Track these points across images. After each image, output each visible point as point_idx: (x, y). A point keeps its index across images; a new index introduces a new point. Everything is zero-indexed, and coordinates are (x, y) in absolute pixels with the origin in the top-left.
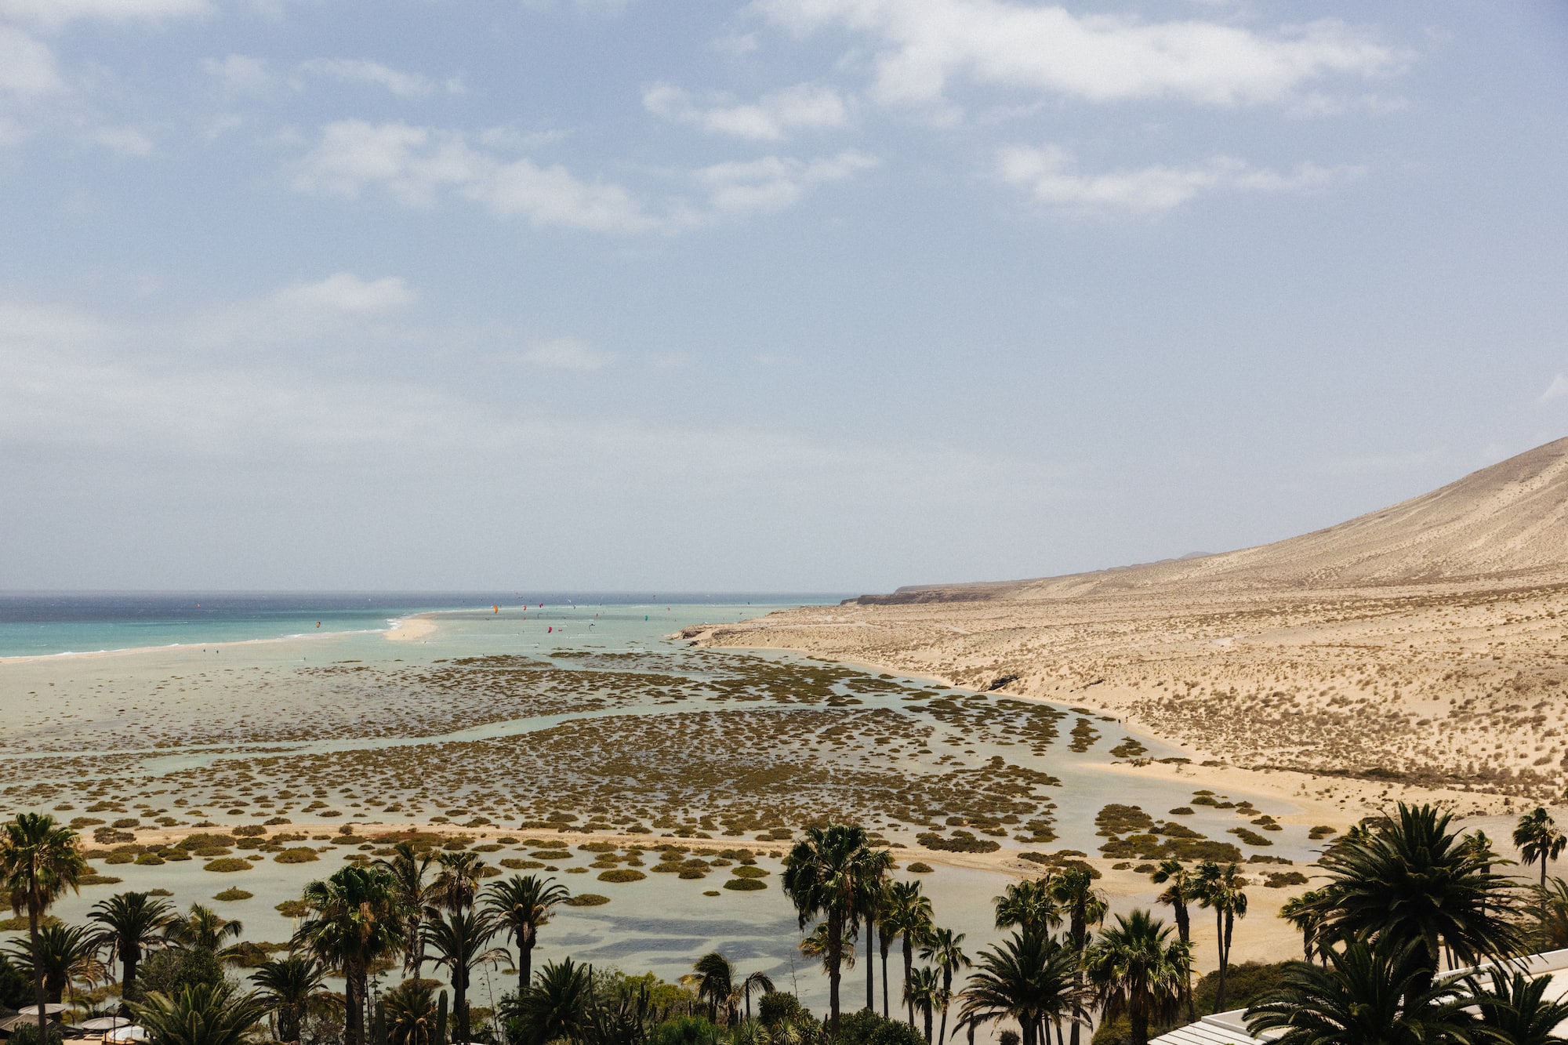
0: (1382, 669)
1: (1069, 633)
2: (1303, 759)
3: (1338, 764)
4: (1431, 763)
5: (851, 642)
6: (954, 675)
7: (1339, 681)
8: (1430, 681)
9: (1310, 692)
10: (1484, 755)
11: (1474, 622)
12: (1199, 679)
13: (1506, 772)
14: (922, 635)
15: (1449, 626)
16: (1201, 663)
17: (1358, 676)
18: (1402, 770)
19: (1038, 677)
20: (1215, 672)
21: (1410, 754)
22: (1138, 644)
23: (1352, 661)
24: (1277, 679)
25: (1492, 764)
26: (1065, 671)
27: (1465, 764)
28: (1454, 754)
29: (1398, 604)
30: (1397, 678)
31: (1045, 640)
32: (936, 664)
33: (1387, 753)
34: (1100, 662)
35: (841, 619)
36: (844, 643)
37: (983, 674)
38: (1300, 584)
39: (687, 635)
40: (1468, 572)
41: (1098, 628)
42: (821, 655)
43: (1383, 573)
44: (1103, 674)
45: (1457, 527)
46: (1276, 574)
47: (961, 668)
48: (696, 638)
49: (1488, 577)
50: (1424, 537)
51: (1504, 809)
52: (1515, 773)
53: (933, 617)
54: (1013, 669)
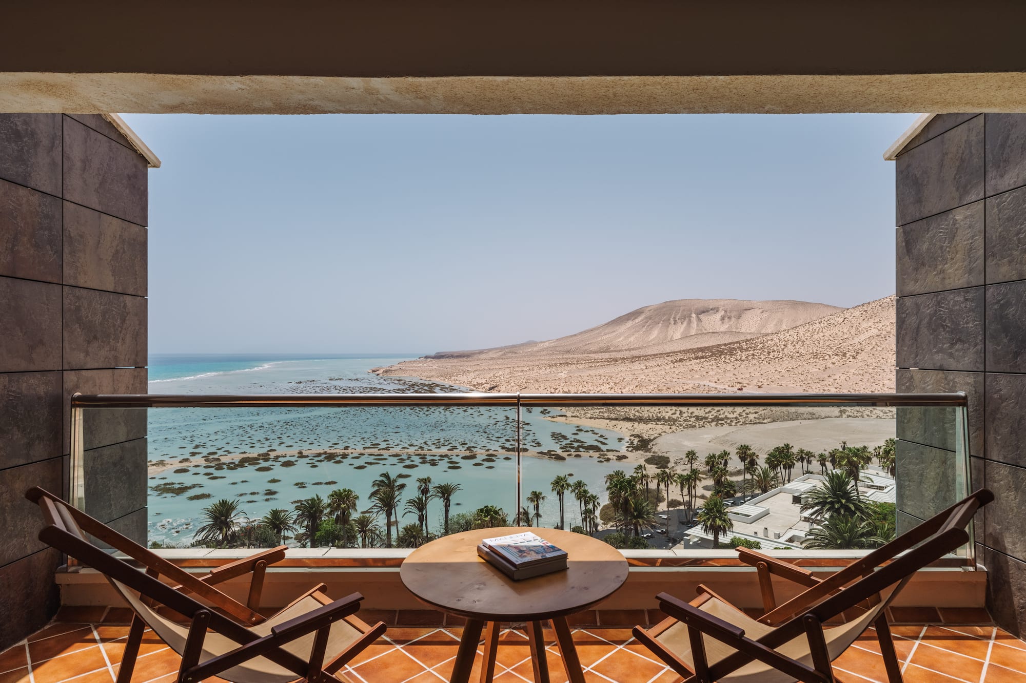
0: (615, 384)
1: (508, 370)
2: (601, 414)
3: (613, 416)
4: (641, 415)
5: (433, 373)
6: (474, 385)
7: (602, 387)
8: (631, 388)
9: (594, 391)
10: (656, 412)
11: (636, 368)
12: (558, 387)
13: (664, 418)
14: (457, 371)
15: (629, 369)
16: (557, 382)
17: (608, 386)
18: (632, 417)
19: (504, 386)
20: (562, 385)
21: (633, 412)
22: (533, 374)
23: (605, 381)
24: (583, 387)
25: (659, 415)
26: (513, 384)
27: (651, 415)
28: (646, 412)
29: (609, 360)
30: (620, 387)
31: (501, 373)
32: (466, 382)
33: (626, 412)
34: (524, 381)
35: (425, 365)
36: (431, 374)
37: (485, 385)
38: (568, 352)
39: (374, 371)
40: (618, 349)
41: (517, 369)
42: (425, 378)
43: (593, 348)
44: (526, 385)
45: (614, 334)
46: (561, 349)
47: (476, 383)
48: (377, 372)
49: (626, 350)
50: (604, 337)
51: (671, 430)
52: (667, 418)
53: (457, 364)
54: (495, 384)
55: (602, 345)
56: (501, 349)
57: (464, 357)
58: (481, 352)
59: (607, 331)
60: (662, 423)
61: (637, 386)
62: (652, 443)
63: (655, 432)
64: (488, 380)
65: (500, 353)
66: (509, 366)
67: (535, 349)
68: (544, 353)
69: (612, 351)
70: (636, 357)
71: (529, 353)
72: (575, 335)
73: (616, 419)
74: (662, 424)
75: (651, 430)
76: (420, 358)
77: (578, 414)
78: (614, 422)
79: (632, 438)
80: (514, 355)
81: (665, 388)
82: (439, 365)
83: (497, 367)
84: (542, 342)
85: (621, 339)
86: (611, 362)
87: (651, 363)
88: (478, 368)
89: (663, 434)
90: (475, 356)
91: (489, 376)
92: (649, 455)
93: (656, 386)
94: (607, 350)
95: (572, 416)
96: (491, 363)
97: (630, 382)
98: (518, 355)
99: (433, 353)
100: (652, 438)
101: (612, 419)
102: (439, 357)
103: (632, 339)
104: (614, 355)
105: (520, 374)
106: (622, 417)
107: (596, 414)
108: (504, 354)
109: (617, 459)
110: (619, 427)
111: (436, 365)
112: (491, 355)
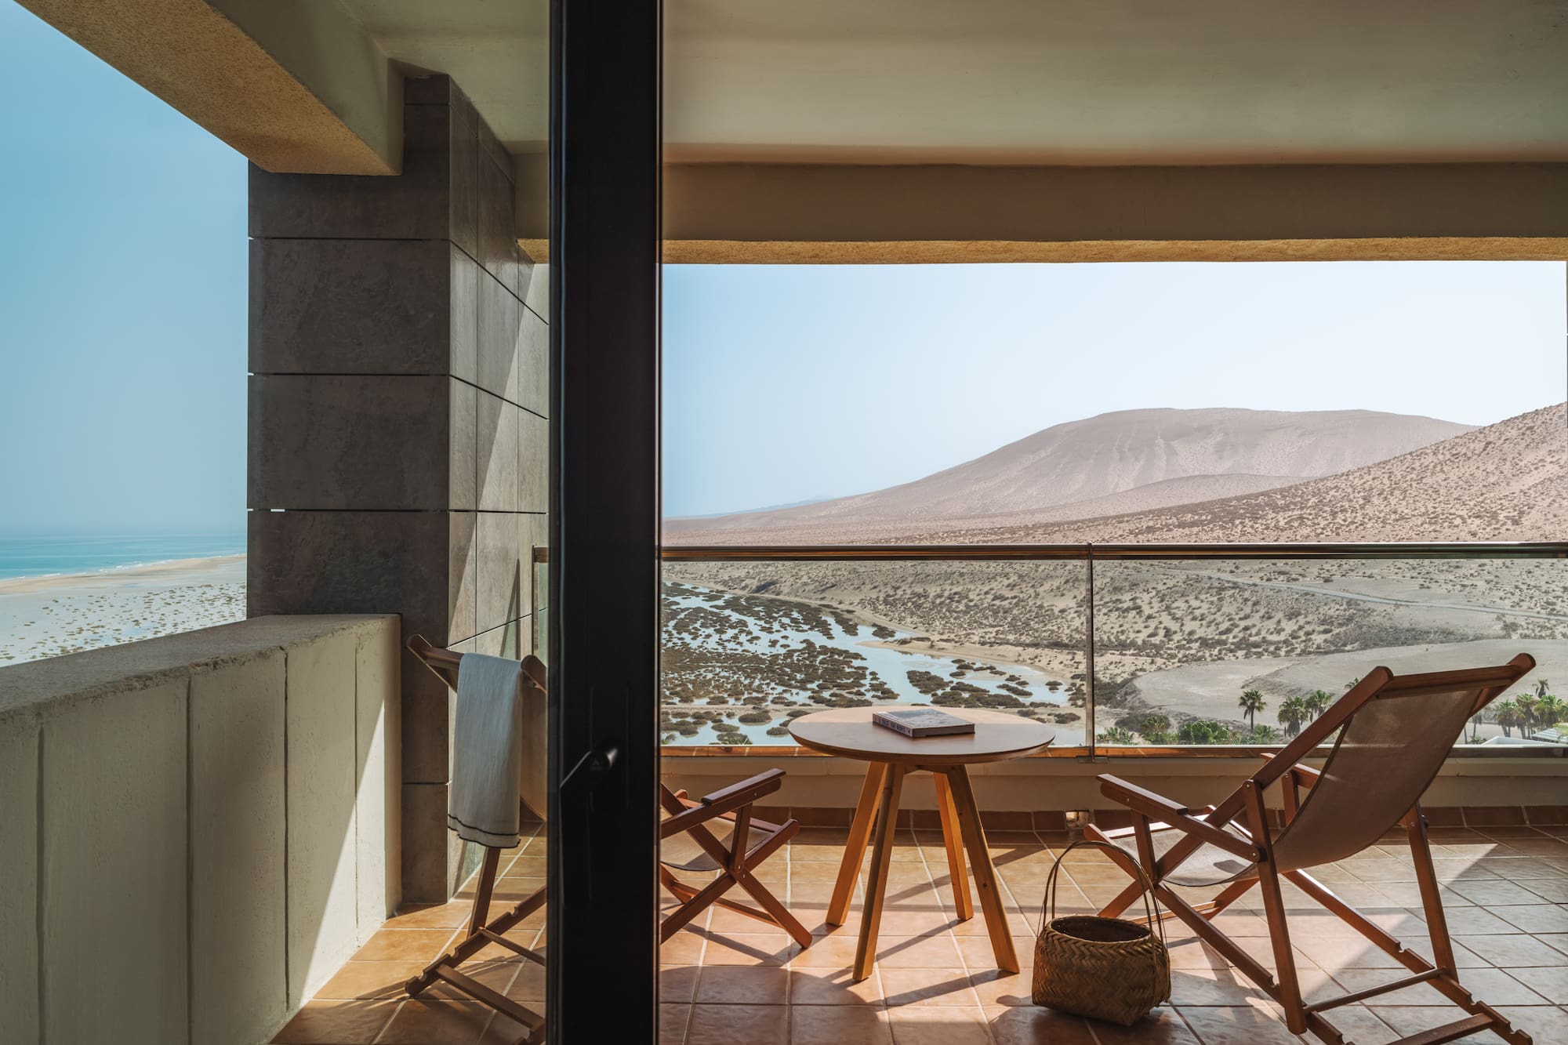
0: (1020, 576)
2: (1002, 636)
3: (1027, 639)
6: (725, 583)
7: (994, 584)
10: (1114, 631)
13: (1133, 644)
18: (1067, 641)
21: (1067, 631)
25: (1123, 637)
27: (1105, 638)
29: (996, 532)
33: (1053, 631)
37: (748, 581)
38: (904, 517)
44: (833, 580)
47: (727, 578)
49: (1024, 512)
51: (1154, 667)
52: (1140, 642)
54: (769, 579)
60: (1132, 651)
62: (1123, 691)
63: (1122, 669)
64: (751, 571)
69: (995, 515)
70: (1053, 525)
73: (1036, 645)
74: (1133, 655)
75: (1112, 667)
77: (952, 636)
78: (1032, 651)
79: (1078, 682)
85: (1012, 490)
86: (1003, 534)
89: (1139, 673)
92: (1124, 712)
93: (1108, 580)
95: (942, 640)
97: (1053, 573)
100: (1119, 680)
101: (1028, 645)
103: (1029, 493)
106: (1045, 642)
107: (991, 636)
109: (1057, 722)
110: (1044, 660)
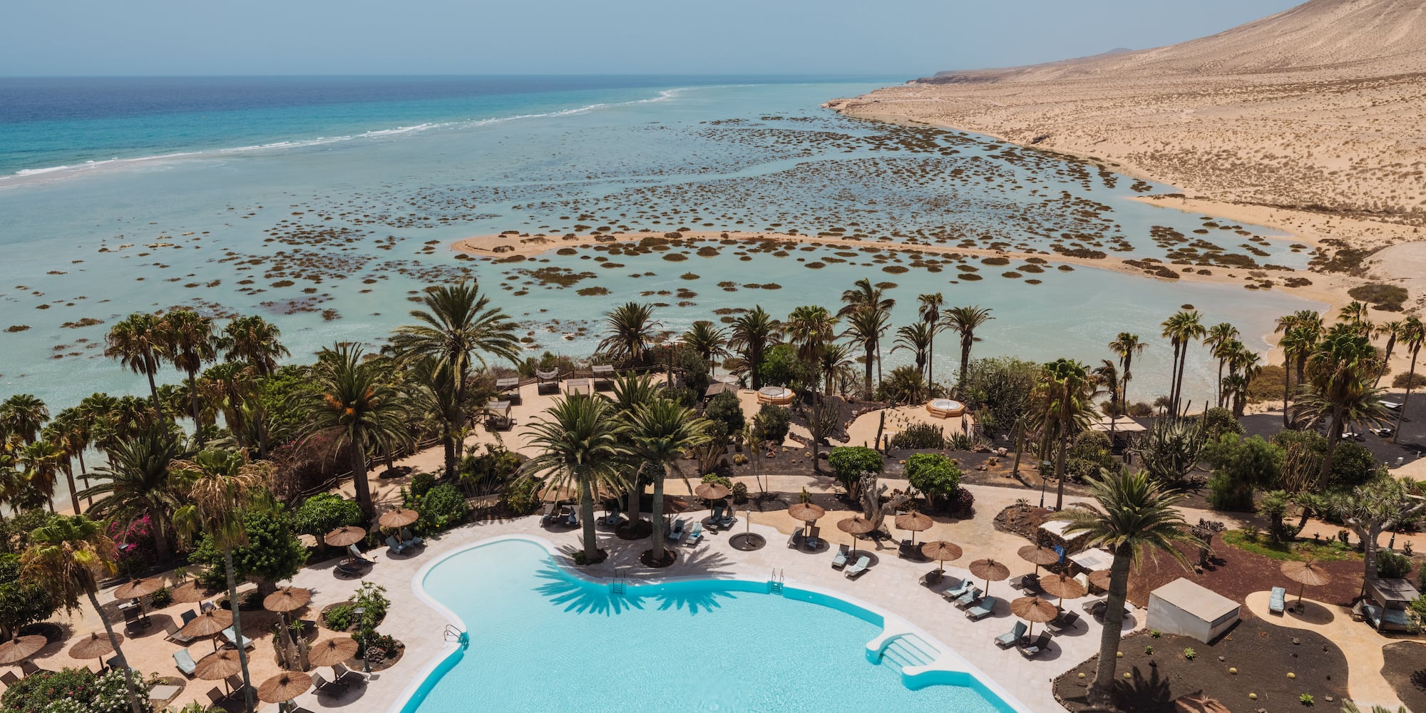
0: (1297, 136)
1: (1072, 106)
2: (1258, 196)
3: (1284, 200)
4: (1347, 201)
5: (932, 111)
6: (1006, 133)
7: (1266, 143)
8: (1333, 146)
9: (1248, 150)
10: (1384, 197)
11: (1349, 104)
12: (1171, 140)
13: (1401, 210)
14: (975, 107)
15: (1331, 107)
16: (1171, 131)
17: (1280, 141)
18: (1328, 205)
19: (1063, 136)
20: (1181, 136)
21: (1331, 194)
22: (1122, 115)
23: (1276, 130)
24: (1224, 141)
25: (1391, 203)
26: (1079, 133)
27: (1371, 203)
28: (1361, 195)
29: (1287, 89)
30: (1308, 143)
31: (1057, 111)
32: (991, 126)
33: (1315, 194)
34: (1103, 128)
35: (919, 95)
36: (929, 111)
37: (1026, 134)
38: (1197, 70)
39: (831, 105)
40: (1309, 64)
41: (1090, 104)
42: (917, 119)
43: (1251, 63)
44: (1105, 136)
45: (1304, 32)
46: (1181, 65)
47: (1008, 130)
48: (837, 107)
49: (1327, 67)
50: (1281, 40)
51: (1416, 236)
52: (1409, 210)
53: (976, 94)
54: (1045, 132)
55: (1273, 56)
56: (1059, 66)
57: (987, 80)
58: (1020, 72)
59: (1288, 27)
60: (1397, 219)
61: (1347, 143)
62: (1369, 259)
63: (1378, 236)
64: (1032, 124)
65: (1057, 74)
66: (1073, 99)
67: (1128, 65)
68: (1146, 73)
69: (1294, 69)
70: (1351, 82)
71: (1113, 74)
72: (1217, 36)
73: (1292, 207)
74: (1396, 222)
75: (1368, 233)
76: (908, 82)
77: (1208, 194)
78: (1286, 213)
79: (1324, 246)
80: (1083, 77)
81: (1414, 148)
82: (943, 95)
83: (1050, 100)
84: (1143, 52)
85: (1319, 43)
86: (1292, 91)
87: (1388, 94)
88: (1014, 101)
89: (1395, 242)
90: (1009, 79)
91: (1034, 116)
92: (1360, 282)
93: (1393, 143)
94: (1283, 67)
95: (1196, 198)
96: (1038, 91)
97: (1333, 135)
98: (1091, 77)
99: (931, 74)
100: (1370, 248)
101: (1283, 207)
102: (942, 80)
103: (1344, 43)
104: (1297, 77)
105: (1094, 113)
106: (1303, 205)
107: (1248, 195)
108: (1065, 76)
109: (1286, 285)
110: (1296, 223)
111: (937, 95)
112: (1039, 76)
